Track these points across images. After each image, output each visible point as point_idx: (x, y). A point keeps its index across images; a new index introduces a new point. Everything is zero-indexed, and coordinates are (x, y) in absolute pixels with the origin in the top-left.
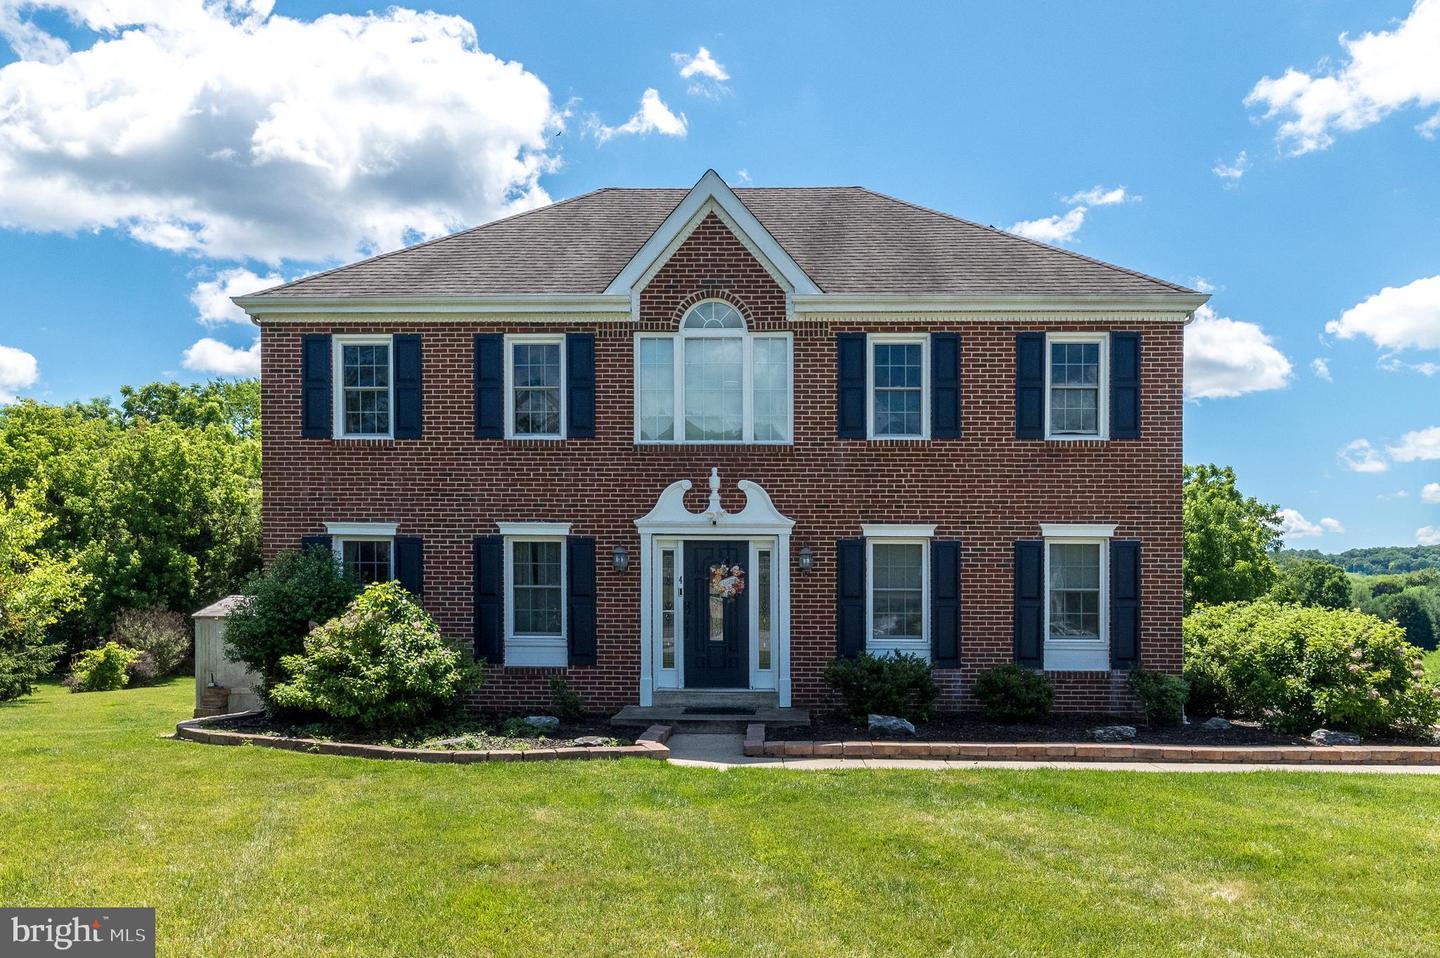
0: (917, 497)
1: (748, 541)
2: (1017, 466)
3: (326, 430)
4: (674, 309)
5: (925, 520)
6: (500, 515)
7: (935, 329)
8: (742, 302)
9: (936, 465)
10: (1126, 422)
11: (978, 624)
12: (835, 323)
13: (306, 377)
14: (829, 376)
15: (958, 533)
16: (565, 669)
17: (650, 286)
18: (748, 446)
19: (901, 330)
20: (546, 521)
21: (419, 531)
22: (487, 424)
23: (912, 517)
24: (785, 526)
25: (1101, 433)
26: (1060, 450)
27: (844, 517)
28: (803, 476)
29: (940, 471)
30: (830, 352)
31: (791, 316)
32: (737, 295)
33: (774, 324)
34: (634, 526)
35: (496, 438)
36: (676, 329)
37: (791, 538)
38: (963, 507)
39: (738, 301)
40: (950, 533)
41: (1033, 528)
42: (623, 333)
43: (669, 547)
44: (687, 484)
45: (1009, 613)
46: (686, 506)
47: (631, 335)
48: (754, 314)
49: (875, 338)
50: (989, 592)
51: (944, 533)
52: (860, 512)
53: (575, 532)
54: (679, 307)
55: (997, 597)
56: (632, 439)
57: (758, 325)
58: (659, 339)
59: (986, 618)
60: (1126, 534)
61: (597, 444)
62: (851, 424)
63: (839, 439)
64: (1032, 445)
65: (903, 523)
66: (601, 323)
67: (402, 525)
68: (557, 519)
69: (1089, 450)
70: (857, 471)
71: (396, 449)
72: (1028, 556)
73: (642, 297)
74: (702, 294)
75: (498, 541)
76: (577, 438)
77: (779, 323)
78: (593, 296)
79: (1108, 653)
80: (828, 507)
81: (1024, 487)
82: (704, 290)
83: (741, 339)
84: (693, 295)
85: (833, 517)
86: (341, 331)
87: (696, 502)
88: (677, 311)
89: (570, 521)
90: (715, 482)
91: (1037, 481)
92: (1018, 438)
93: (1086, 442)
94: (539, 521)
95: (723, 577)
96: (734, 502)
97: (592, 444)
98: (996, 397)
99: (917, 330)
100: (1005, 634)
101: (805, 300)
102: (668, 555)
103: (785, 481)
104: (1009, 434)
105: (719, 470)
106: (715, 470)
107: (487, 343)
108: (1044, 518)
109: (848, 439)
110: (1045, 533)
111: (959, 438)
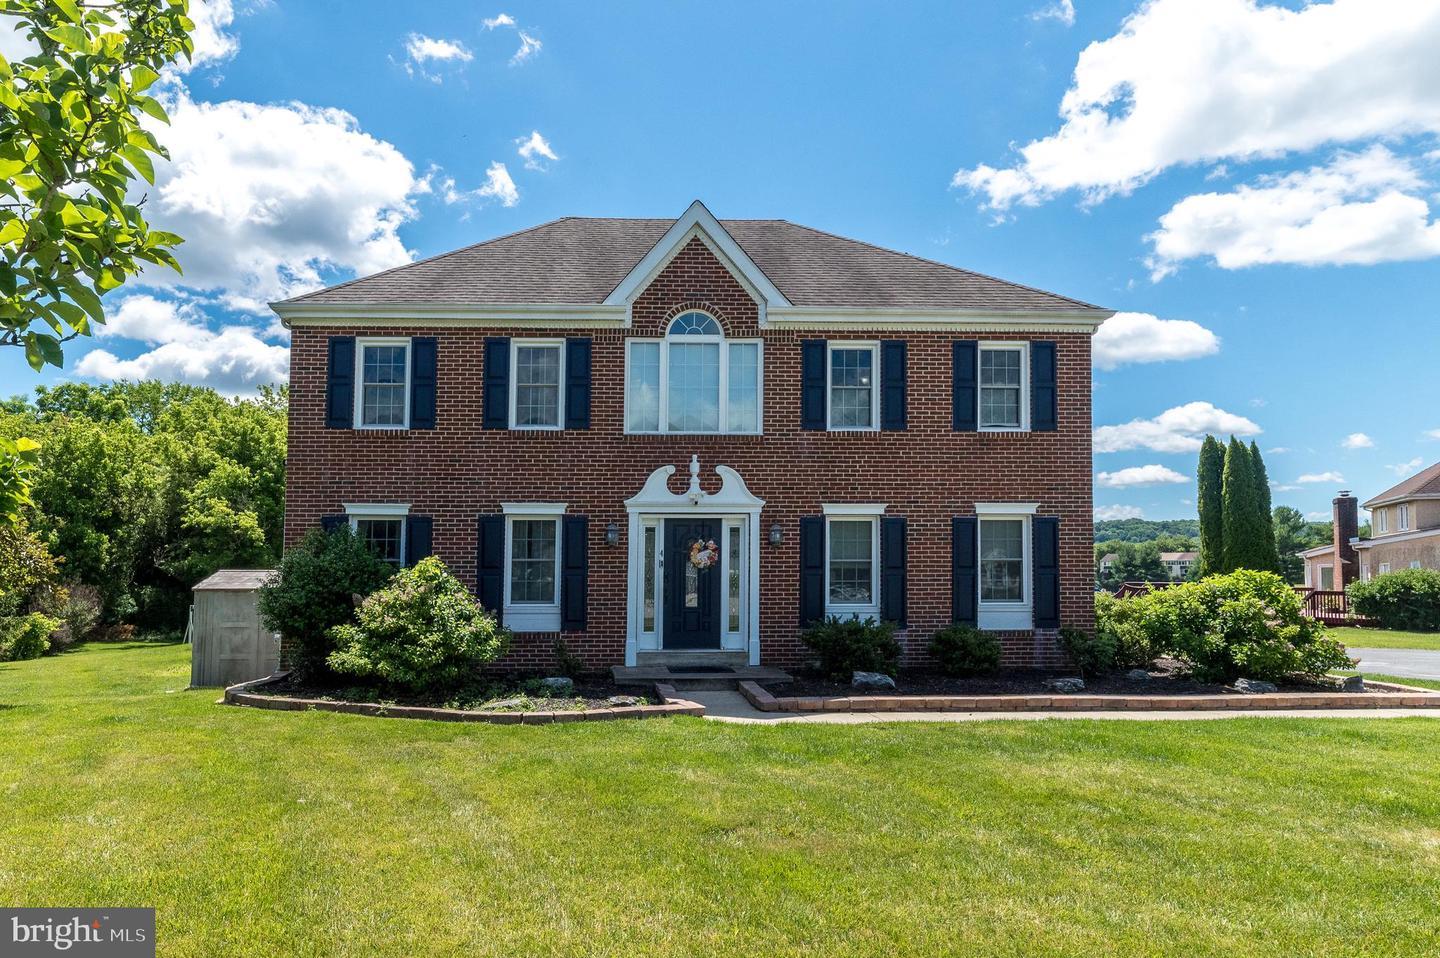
0: (869, 480)
1: (721, 519)
2: (954, 453)
3: (348, 421)
4: (662, 318)
5: (876, 500)
6: (503, 497)
7: (885, 337)
8: (720, 312)
9: (885, 453)
10: (1045, 417)
11: (921, 590)
12: (801, 331)
13: (332, 374)
14: (794, 378)
15: (904, 511)
16: (558, 634)
17: (640, 298)
18: (725, 436)
19: (856, 338)
20: (545, 502)
21: (429, 511)
22: (494, 416)
23: (864, 498)
24: (755, 506)
25: (1023, 426)
26: (991, 440)
27: (807, 497)
28: (772, 462)
29: (889, 457)
30: (795, 356)
31: (763, 325)
32: (716, 307)
33: (748, 332)
34: (623, 506)
35: (502, 429)
36: (663, 335)
37: (761, 516)
38: (909, 489)
39: (717, 312)
40: (897, 511)
41: (968, 507)
42: (616, 337)
43: (651, 524)
44: (671, 469)
45: (948, 580)
46: (669, 488)
47: (623, 340)
48: (731, 323)
49: (833, 344)
50: (931, 562)
51: (893, 511)
52: (821, 493)
53: (571, 511)
54: (666, 316)
55: (938, 566)
56: (622, 430)
57: (734, 332)
58: (647, 343)
59: (928, 585)
60: (1047, 511)
61: (591, 434)
62: (813, 416)
63: (803, 430)
64: (967, 436)
65: (857, 502)
66: (597, 329)
67: (414, 506)
68: (554, 500)
69: (1014, 440)
70: (818, 457)
71: (411, 438)
72: (964, 531)
73: (634, 307)
74: (686, 305)
75: (500, 520)
76: (574, 429)
77: (752, 332)
78: (593, 306)
79: (1031, 614)
80: (793, 489)
81: (960, 471)
82: (688, 302)
83: (719, 344)
84: (679, 306)
85: (798, 498)
86: (365, 334)
87: (678, 485)
88: (664, 320)
89: (565, 502)
90: (695, 467)
91: (971, 467)
92: (954, 430)
93: (1012, 433)
94: (538, 501)
95: (700, 551)
96: (712, 485)
97: (587, 434)
98: (936, 395)
99: (869, 338)
100: (945, 599)
101: (777, 311)
102: (650, 531)
103: (756, 466)
104: (947, 427)
105: (699, 457)
106: (695, 457)
107: (495, 346)
108: (977, 498)
109: (810, 430)
110: (978, 511)
111: (905, 430)
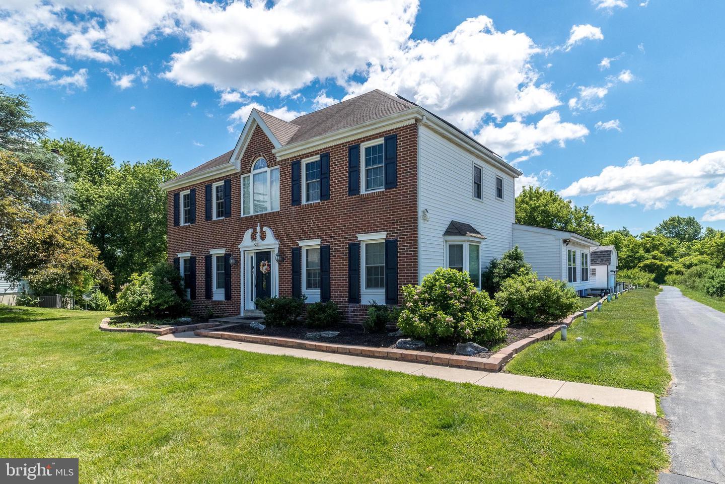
0: (315, 227)
1: (270, 251)
2: (350, 208)
3: (179, 223)
5: (318, 237)
6: (211, 248)
7: (321, 152)
8: (266, 156)
9: (322, 213)
10: (391, 180)
11: (336, 283)
12: (291, 158)
13: (175, 207)
14: (289, 182)
15: (329, 242)
16: (225, 301)
17: (243, 157)
18: (268, 213)
19: (311, 155)
20: (221, 248)
21: (195, 254)
22: (208, 215)
23: (315, 236)
24: (277, 244)
26: (366, 198)
27: (294, 239)
28: (282, 223)
30: (290, 170)
31: (278, 159)
32: (264, 154)
33: (274, 163)
34: (238, 248)
35: (211, 220)
36: (250, 172)
37: (279, 249)
38: (331, 230)
41: (355, 237)
42: (237, 176)
43: (251, 255)
44: (251, 230)
45: (347, 277)
46: (252, 239)
47: (240, 177)
48: (269, 160)
49: (305, 161)
50: (340, 268)
51: (325, 242)
52: (298, 236)
53: (226, 252)
54: (251, 163)
55: (343, 270)
56: (241, 215)
57: (270, 165)
58: (247, 176)
59: (339, 280)
60: (392, 236)
62: (296, 200)
63: (292, 206)
64: (355, 198)
65: (312, 239)
66: (231, 174)
67: (192, 253)
68: (223, 247)
69: (376, 197)
70: (298, 219)
71: (191, 227)
72: (354, 250)
73: (241, 162)
74: (256, 156)
75: (210, 256)
76: (227, 217)
77: (276, 163)
78: (227, 165)
79: (385, 296)
80: (289, 235)
81: (352, 218)
83: (267, 171)
85: (291, 239)
86: (183, 190)
87: (253, 237)
88: (250, 165)
89: (225, 248)
90: (258, 229)
91: (357, 215)
92: (349, 196)
93: (375, 193)
94: (219, 248)
95: (264, 266)
96: (264, 236)
97: (230, 219)
98: (342, 178)
99: (316, 154)
100: (346, 287)
101: (278, 151)
102: (252, 257)
103: (277, 226)
104: (346, 194)
106: (259, 224)
107: (208, 188)
108: (359, 232)
109: (295, 205)
110: (359, 239)
111: (329, 199)
